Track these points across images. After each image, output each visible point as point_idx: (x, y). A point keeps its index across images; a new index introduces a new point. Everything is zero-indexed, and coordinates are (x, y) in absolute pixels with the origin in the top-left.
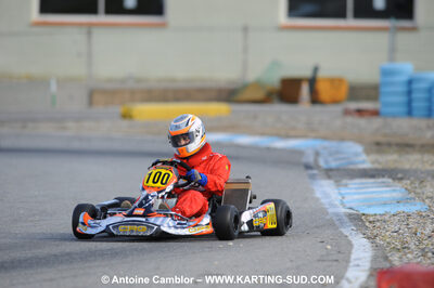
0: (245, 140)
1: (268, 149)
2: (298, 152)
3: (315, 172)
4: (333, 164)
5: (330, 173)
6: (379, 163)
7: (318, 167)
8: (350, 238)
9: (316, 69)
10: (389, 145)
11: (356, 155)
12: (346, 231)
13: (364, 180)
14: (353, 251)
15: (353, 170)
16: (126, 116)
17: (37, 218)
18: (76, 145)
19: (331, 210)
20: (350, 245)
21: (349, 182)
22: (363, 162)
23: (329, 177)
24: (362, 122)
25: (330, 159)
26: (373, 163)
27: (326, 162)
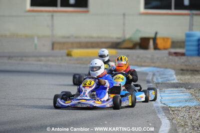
2: (146, 74)
3: (151, 84)
4: (160, 81)
5: (158, 85)
6: (181, 80)
7: (154, 81)
8: (161, 119)
9: (156, 33)
10: (187, 70)
11: (171, 76)
12: (160, 116)
13: (173, 89)
15: (168, 84)
19: (155, 105)
20: (160, 123)
21: (166, 90)
22: (174, 79)
23: (157, 87)
24: (177, 59)
25: (159, 78)
26: (178, 80)
27: (157, 79)
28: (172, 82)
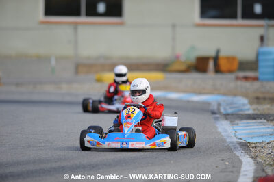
0: (174, 95)
1: (188, 101)
2: (208, 104)
3: (217, 116)
4: (230, 111)
5: (228, 117)
6: (258, 110)
7: (220, 113)
8: (240, 158)
9: (218, 51)
10: (265, 99)
11: (244, 105)
12: (238, 153)
13: (245, 121)
14: (243, 165)
15: (242, 115)
16: (99, 81)
17: (43, 144)
18: (68, 99)
19: (228, 140)
20: (241, 162)
21: (239, 122)
22: (248, 110)
23: (227, 119)
24: (247, 84)
25: (228, 108)
26: (254, 110)
27: (225, 109)
28: (247, 112)
